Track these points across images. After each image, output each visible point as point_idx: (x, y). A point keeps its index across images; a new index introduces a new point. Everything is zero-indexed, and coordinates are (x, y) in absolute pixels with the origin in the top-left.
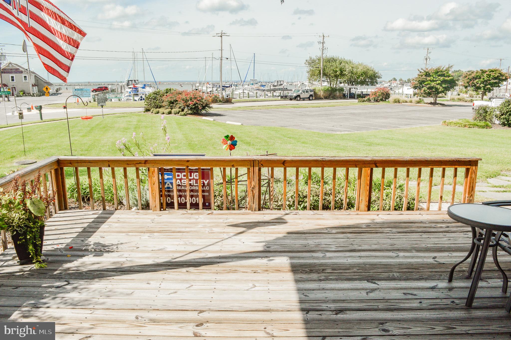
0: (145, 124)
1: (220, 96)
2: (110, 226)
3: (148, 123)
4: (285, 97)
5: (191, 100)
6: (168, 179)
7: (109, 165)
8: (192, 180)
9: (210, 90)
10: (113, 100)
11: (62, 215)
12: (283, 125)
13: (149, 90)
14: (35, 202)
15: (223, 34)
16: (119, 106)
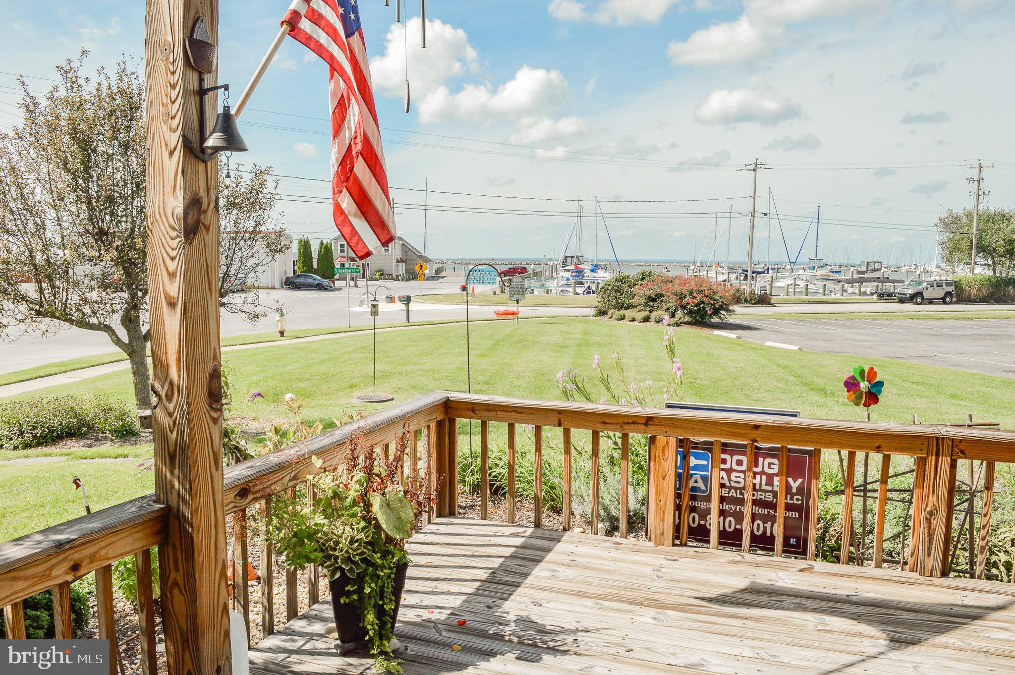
0: (598, 338)
1: (748, 290)
2: (554, 573)
3: (603, 338)
4: (888, 296)
5: (691, 294)
6: (696, 467)
7: (560, 421)
8: (758, 477)
9: (723, 279)
10: (536, 293)
11: (442, 529)
12: (892, 355)
13: (604, 276)
14: (391, 503)
15: (758, 166)
16: (547, 303)
